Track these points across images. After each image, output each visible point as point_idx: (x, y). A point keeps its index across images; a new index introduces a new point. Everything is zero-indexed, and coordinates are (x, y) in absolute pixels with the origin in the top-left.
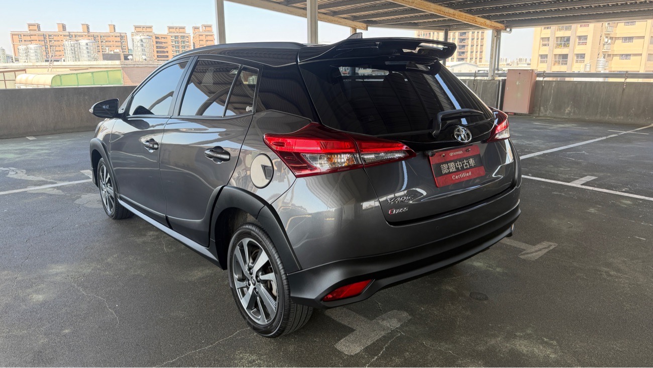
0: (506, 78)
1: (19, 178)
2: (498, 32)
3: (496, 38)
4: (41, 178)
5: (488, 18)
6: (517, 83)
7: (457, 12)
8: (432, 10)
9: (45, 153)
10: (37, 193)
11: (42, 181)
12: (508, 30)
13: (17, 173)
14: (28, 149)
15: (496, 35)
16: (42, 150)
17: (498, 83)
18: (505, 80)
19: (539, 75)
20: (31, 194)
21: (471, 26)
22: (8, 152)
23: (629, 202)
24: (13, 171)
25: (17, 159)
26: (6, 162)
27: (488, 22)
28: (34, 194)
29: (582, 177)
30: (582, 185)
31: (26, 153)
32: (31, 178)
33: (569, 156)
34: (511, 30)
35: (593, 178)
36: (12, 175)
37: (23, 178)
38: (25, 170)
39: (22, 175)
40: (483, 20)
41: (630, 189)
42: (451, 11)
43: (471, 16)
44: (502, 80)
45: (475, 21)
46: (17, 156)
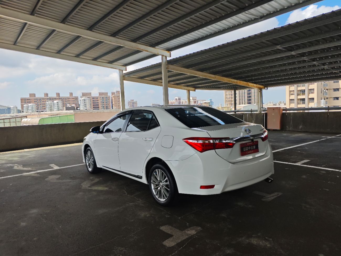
0: (267, 112)
1: (19, 169)
2: (261, 89)
3: (260, 93)
4: (30, 169)
5: (255, 83)
6: (273, 114)
7: (238, 81)
8: (226, 81)
9: (33, 157)
12: (266, 88)
13: (18, 167)
14: (25, 155)
15: (260, 91)
17: (263, 114)
18: (267, 113)
19: (284, 110)
20: (24, 176)
22: (15, 157)
23: (324, 172)
24: (17, 165)
26: (13, 162)
27: (255, 85)
28: (26, 176)
29: (302, 160)
31: (23, 157)
32: (25, 169)
33: (298, 150)
34: (267, 88)
35: (308, 161)
36: (16, 168)
37: (21, 169)
38: (22, 165)
39: (21, 168)
40: (252, 84)
41: (326, 166)
42: (236, 81)
43: (246, 82)
44: (265, 113)
45: (249, 85)
46: (19, 159)
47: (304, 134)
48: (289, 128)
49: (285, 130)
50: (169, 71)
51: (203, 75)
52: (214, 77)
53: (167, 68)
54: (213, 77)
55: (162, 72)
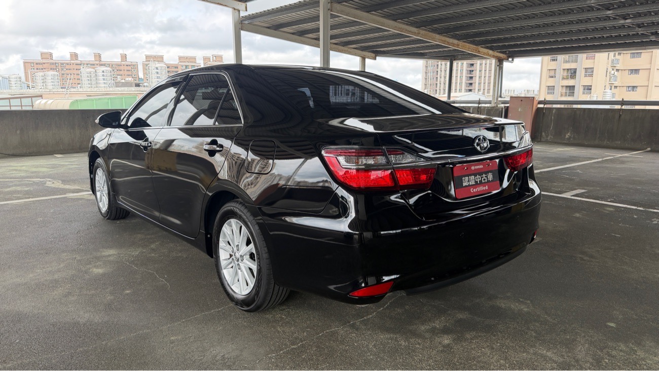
0: (508, 105)
1: (57, 187)
2: (500, 61)
3: (498, 67)
4: (77, 187)
5: (491, 48)
6: (519, 110)
7: (461, 43)
8: (437, 40)
9: (76, 168)
10: (76, 199)
11: (78, 189)
12: (510, 59)
13: (53, 183)
14: (60, 165)
15: (498, 64)
16: (72, 165)
17: (500, 110)
18: (508, 107)
19: (540, 102)
20: (71, 199)
21: (475, 56)
22: (42, 166)
23: (612, 209)
24: (50, 181)
25: (51, 172)
26: (41, 174)
27: (491, 52)
28: (74, 199)
29: (573, 190)
30: (572, 196)
31: (58, 167)
32: (67, 187)
33: (564, 174)
34: (513, 60)
35: (583, 191)
36: (49, 184)
37: (60, 187)
38: (60, 181)
39: (58, 185)
40: (486, 50)
41: (615, 199)
42: (456, 42)
43: (475, 46)
44: (505, 107)
45: (479, 51)
46: (49, 170)
47: (573, 149)
48: (547, 137)
49: (539, 140)
50: (333, 16)
51: (396, 27)
52: (417, 32)
53: (329, 10)
54: (415, 33)
55: (319, 16)
